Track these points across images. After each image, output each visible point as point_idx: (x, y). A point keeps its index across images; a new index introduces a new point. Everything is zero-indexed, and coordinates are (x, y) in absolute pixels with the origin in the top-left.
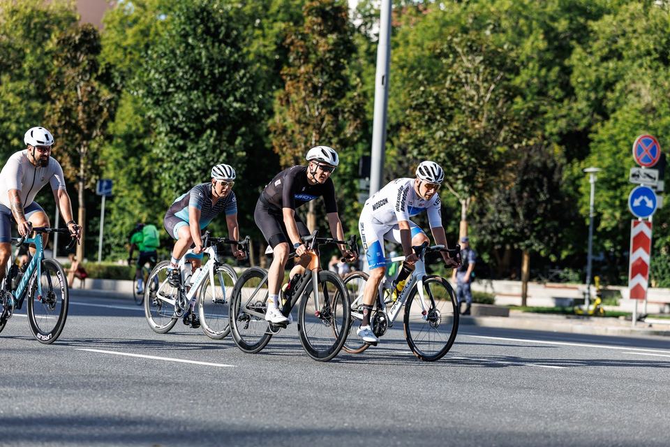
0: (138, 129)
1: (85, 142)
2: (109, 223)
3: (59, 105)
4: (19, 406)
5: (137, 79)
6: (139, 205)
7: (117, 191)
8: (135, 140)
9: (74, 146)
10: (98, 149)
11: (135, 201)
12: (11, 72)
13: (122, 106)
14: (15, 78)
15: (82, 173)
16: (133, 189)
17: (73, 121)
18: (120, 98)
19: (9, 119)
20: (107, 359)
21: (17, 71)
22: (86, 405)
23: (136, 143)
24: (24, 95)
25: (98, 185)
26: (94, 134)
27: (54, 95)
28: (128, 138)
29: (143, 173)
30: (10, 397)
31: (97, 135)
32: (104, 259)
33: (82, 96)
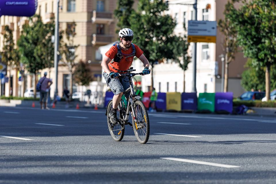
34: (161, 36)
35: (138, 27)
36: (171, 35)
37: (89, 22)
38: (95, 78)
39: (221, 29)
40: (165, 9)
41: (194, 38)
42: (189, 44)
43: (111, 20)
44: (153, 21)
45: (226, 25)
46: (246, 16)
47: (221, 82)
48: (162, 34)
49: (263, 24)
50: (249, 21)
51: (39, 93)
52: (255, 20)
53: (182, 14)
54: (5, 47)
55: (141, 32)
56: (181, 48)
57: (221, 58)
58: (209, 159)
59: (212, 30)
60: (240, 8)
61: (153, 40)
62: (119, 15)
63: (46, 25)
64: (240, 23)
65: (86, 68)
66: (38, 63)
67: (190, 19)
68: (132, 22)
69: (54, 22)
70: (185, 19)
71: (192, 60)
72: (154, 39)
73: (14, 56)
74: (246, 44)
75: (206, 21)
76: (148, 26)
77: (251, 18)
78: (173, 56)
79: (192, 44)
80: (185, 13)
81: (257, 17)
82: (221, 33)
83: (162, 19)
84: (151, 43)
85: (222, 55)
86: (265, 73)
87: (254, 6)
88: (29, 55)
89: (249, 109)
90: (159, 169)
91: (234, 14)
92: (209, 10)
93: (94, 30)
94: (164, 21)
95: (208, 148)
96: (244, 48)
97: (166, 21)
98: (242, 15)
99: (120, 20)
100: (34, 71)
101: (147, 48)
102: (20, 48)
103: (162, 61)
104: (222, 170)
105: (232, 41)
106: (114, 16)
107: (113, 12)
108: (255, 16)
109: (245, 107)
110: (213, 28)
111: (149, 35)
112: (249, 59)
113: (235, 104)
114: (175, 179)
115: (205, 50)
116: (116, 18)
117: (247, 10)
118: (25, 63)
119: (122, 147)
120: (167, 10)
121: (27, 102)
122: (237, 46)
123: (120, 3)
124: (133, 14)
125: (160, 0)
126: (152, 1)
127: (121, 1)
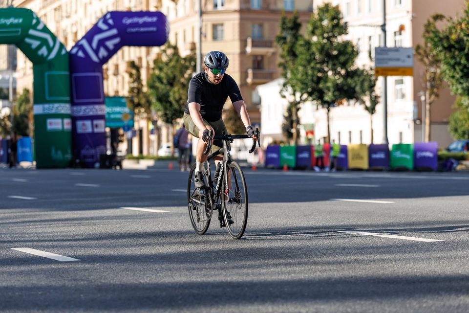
34: (339, 69)
35: (308, 57)
36: (352, 68)
37: (243, 53)
39: (419, 57)
40: (343, 33)
41: (384, 71)
42: (376, 79)
43: (271, 50)
44: (328, 49)
45: (425, 52)
46: (452, 39)
47: (420, 129)
48: (340, 65)
50: (457, 46)
51: (177, 150)
52: (465, 44)
53: (367, 39)
54: (132, 90)
55: (312, 65)
56: (366, 84)
57: (420, 97)
59: (408, 59)
60: (444, 28)
61: (327, 75)
62: (281, 42)
63: (185, 59)
64: (445, 48)
66: (176, 110)
67: (377, 45)
68: (299, 52)
69: (195, 54)
70: (370, 46)
71: (381, 100)
72: (330, 73)
73: (143, 101)
74: (453, 77)
75: (400, 48)
76: (321, 57)
77: (459, 41)
78: (356, 95)
79: (381, 79)
80: (370, 37)
81: (467, 41)
82: (419, 63)
83: (340, 46)
84: (325, 79)
85: (422, 93)
87: (463, 26)
88: (163, 99)
89: (459, 164)
91: (436, 36)
92: (403, 32)
93: (250, 63)
94: (342, 49)
95: (402, 217)
96: (451, 82)
97: (344, 49)
98: (447, 38)
99: (283, 49)
100: (170, 120)
101: (321, 86)
102: (151, 91)
103: (341, 103)
105: (435, 73)
106: (275, 44)
107: (274, 39)
108: (465, 38)
109: (453, 161)
110: (409, 57)
111: (323, 69)
112: (458, 97)
113: (440, 158)
115: (399, 86)
116: (279, 46)
117: (453, 31)
118: (159, 110)
119: (286, 218)
120: (345, 34)
121: (162, 163)
122: (441, 80)
123: (282, 27)
124: (301, 40)
125: (335, 21)
126: (325, 23)
127: (284, 23)
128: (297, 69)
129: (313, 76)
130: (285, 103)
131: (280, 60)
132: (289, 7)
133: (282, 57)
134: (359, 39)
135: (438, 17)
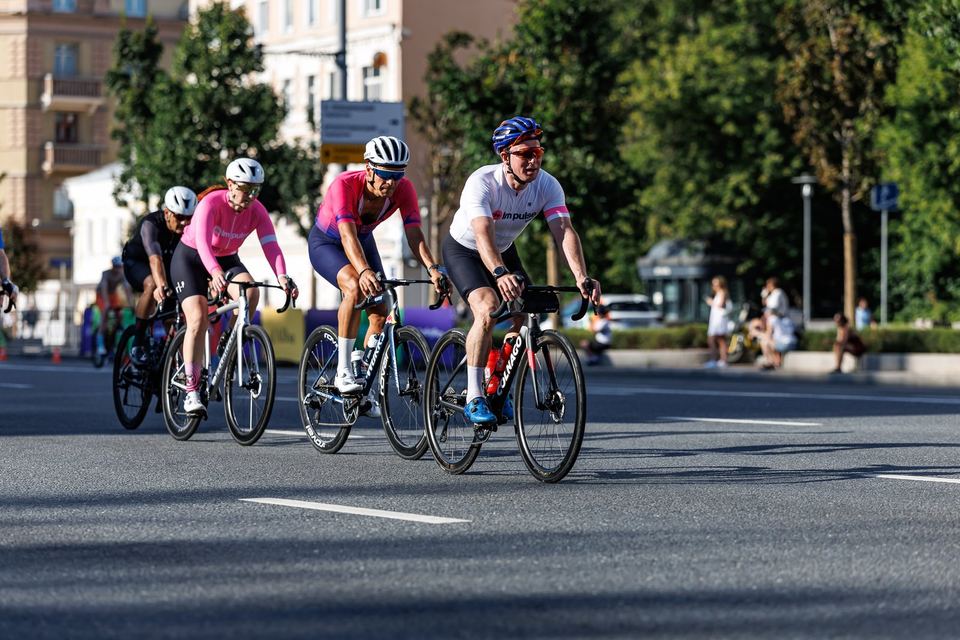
0: (937, 94)
1: (848, 123)
2: (898, 257)
3: (800, 62)
4: (782, 576)
5: (929, 9)
6: (948, 225)
7: (907, 203)
8: (933, 114)
9: (828, 129)
10: (870, 133)
11: (941, 217)
12: (713, 10)
13: (906, 55)
14: (721, 20)
15: (846, 173)
16: (935, 197)
17: (826, 87)
18: (901, 42)
19: (715, 91)
20: (920, 491)
21: (723, 9)
22: (895, 571)
23: (935, 118)
24: (739, 49)
25: (873, 194)
26: (863, 106)
27: (790, 45)
28: (921, 109)
29: (951, 170)
30: (765, 562)
31: (867, 109)
32: (890, 319)
33: (839, 43)
34: (244, 146)
35: (177, 120)
36: (273, 144)
37: (33, 106)
38: (53, 271)
39: (418, 124)
40: (253, 69)
41: (340, 152)
42: (325, 170)
43: (96, 102)
44: (220, 102)
45: (431, 113)
46: (488, 86)
48: (247, 139)
49: (539, 108)
50: (498, 101)
52: (516, 98)
53: (304, 84)
55: (186, 135)
56: (302, 180)
58: (380, 500)
59: (392, 128)
60: (471, 63)
61: (219, 158)
62: (119, 85)
64: (472, 106)
65: (27, 240)
67: (326, 96)
68: (157, 107)
70: (311, 97)
72: (225, 155)
75: (375, 102)
76: (205, 118)
77: (503, 91)
78: (280, 203)
79: (334, 169)
80: (311, 79)
81: (521, 91)
82: (418, 137)
83: (246, 95)
84: (214, 166)
86: (544, 249)
87: (512, 58)
90: (235, 533)
91: (454, 80)
92: (382, 70)
93: (49, 129)
94: (251, 102)
97: (256, 104)
98: (477, 83)
99: (123, 102)
101: (204, 181)
104: (418, 532)
105: (450, 159)
106: (105, 88)
107: (101, 77)
108: (516, 86)
110: (395, 122)
111: (209, 145)
114: (281, 560)
116: (113, 93)
117: (491, 69)
120: (259, 71)
123: (121, 51)
124: (161, 81)
125: (237, 43)
126: (215, 45)
127: (124, 44)
128: (152, 145)
129: (186, 160)
130: (126, 217)
131: (114, 124)
132: (136, 10)
133: (121, 116)
134: (287, 82)
135: (460, 39)
